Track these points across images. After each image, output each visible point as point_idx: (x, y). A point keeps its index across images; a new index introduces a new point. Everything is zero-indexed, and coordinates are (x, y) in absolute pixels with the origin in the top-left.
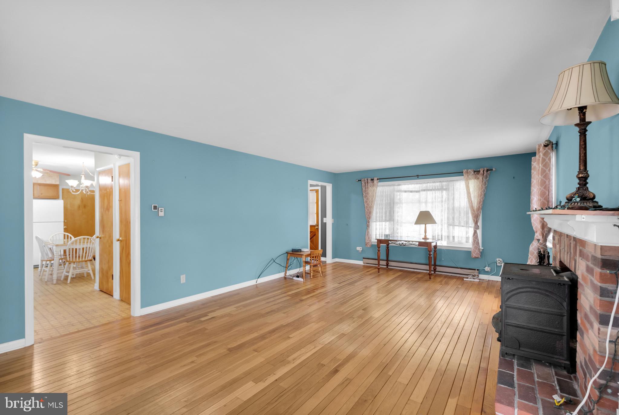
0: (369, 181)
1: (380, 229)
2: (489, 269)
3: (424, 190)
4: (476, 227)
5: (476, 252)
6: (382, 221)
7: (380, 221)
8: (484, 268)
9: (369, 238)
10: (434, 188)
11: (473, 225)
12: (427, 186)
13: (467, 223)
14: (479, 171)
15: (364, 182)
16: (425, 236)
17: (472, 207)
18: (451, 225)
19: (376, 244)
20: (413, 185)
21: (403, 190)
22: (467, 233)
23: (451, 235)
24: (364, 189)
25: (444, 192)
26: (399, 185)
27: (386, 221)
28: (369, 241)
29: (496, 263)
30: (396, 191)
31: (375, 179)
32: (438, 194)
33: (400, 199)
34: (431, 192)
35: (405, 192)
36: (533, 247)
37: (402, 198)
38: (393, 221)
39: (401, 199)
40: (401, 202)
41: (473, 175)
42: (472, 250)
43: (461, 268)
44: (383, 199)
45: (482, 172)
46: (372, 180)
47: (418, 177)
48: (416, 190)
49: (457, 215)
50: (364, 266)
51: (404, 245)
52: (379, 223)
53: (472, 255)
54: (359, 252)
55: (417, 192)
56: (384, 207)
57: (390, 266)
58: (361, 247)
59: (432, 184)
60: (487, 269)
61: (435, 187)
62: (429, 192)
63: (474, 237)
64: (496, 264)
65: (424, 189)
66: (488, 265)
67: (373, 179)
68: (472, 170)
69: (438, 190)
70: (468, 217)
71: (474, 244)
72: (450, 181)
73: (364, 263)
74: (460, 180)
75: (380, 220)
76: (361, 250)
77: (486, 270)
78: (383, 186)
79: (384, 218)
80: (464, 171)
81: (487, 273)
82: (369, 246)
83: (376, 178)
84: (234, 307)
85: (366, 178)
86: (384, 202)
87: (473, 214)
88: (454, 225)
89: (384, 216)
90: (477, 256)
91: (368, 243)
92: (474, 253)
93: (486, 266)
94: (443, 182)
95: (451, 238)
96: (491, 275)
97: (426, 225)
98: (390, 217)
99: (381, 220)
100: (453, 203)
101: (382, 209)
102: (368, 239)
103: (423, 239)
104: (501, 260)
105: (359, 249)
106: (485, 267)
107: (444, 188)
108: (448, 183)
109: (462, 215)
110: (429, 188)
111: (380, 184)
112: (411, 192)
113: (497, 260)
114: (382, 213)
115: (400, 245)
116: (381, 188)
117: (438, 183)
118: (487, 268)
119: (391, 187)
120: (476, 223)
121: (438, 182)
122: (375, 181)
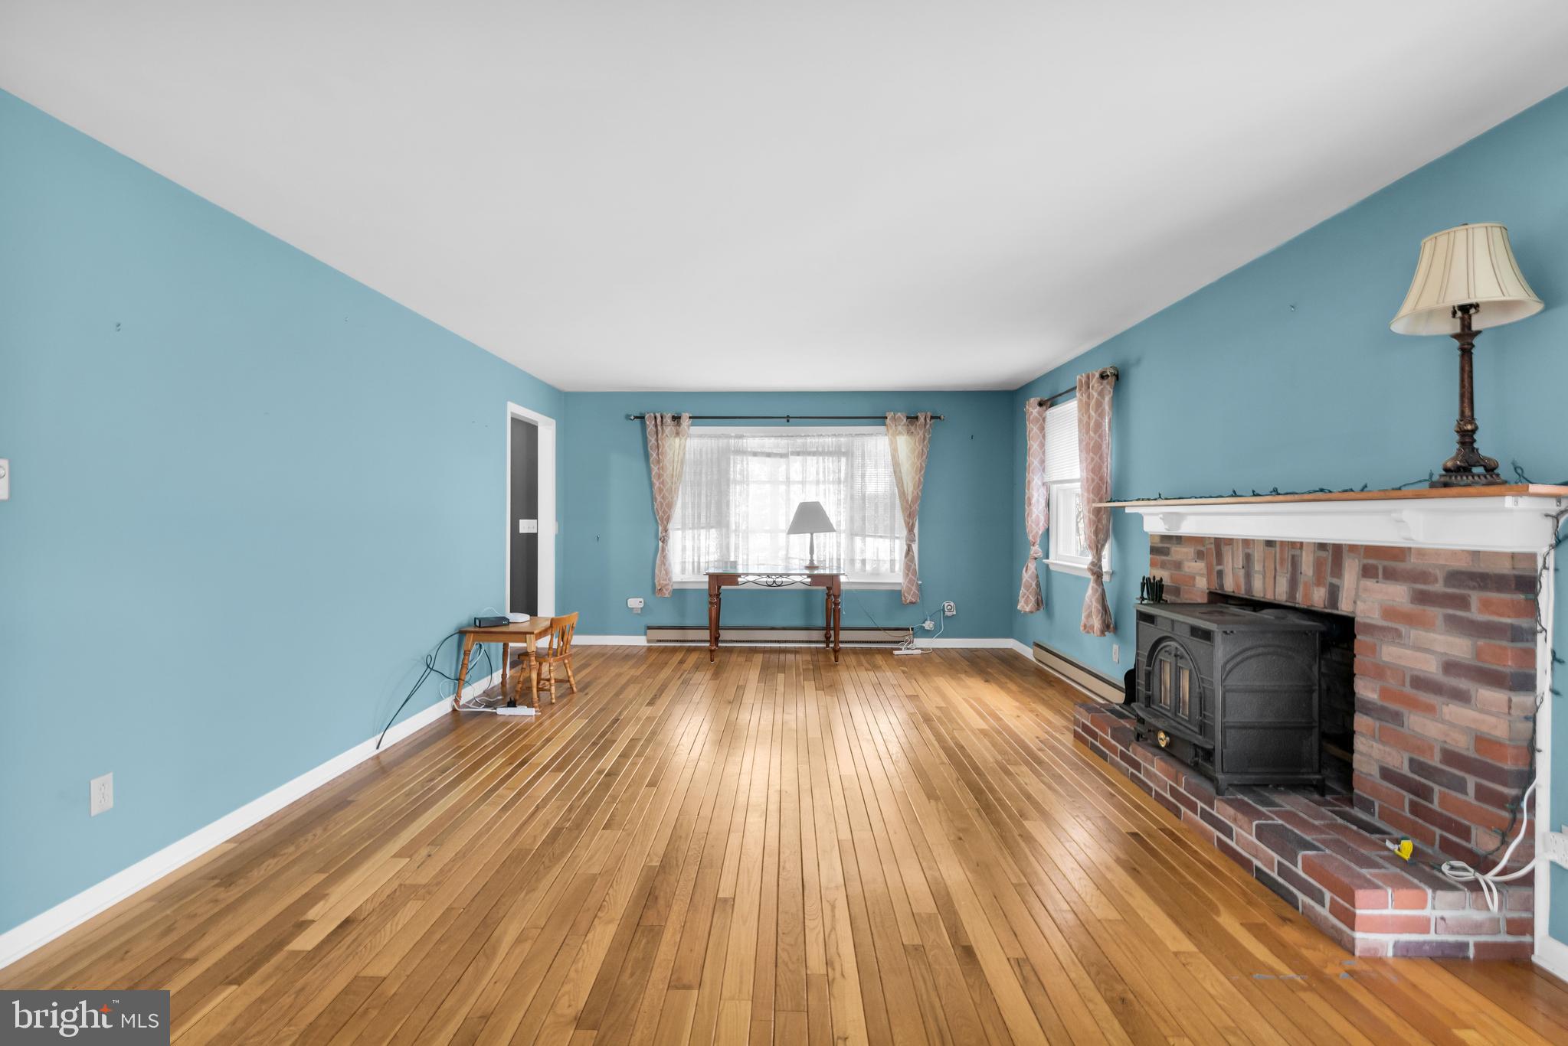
0: (668, 420)
1: (693, 550)
2: (931, 626)
3: (798, 454)
4: (910, 540)
5: (912, 590)
6: (700, 527)
7: (693, 528)
8: (924, 625)
9: (667, 573)
10: (820, 449)
11: (905, 533)
12: (804, 445)
13: (892, 529)
14: (917, 418)
15: (653, 422)
16: (812, 561)
17: (903, 494)
18: (857, 535)
19: (706, 587)
20: (773, 439)
21: (749, 450)
22: (892, 551)
23: (858, 557)
24: (652, 440)
25: (843, 460)
26: (741, 437)
27: (709, 527)
28: (668, 582)
29: (944, 611)
30: (733, 452)
31: (685, 416)
32: (829, 463)
33: (742, 472)
34: (815, 458)
35: (755, 454)
36: (1030, 572)
37: (747, 470)
38: (728, 526)
39: (745, 473)
40: (745, 481)
41: (904, 425)
42: (904, 587)
43: (885, 629)
44: (701, 471)
45: (922, 419)
46: (677, 419)
47: (788, 421)
48: (781, 451)
49: (869, 512)
50: (650, 649)
51: (779, 586)
52: (691, 531)
53: (903, 598)
54: (635, 612)
55: (782, 456)
56: (704, 492)
57: (725, 641)
58: (641, 600)
59: (817, 440)
60: (928, 625)
61: (823, 447)
62: (809, 458)
63: (908, 558)
64: (944, 614)
65: (798, 450)
66: (930, 617)
67: (680, 418)
68: (905, 414)
69: (830, 454)
70: (893, 517)
71: (908, 575)
72: (856, 435)
73: (649, 641)
74: (877, 434)
75: (693, 524)
76: (642, 605)
77: (927, 627)
78: (701, 436)
79: (703, 520)
80: (890, 415)
81: (927, 634)
82: (667, 595)
83: (688, 415)
84: (395, 856)
85: (658, 412)
86: (704, 479)
87: (904, 509)
88: (864, 536)
89: (703, 514)
90: (914, 600)
91: (667, 585)
92: (909, 594)
93: (926, 620)
94: (840, 435)
95: (858, 565)
96: (937, 637)
97: (812, 534)
98: (718, 518)
99: (696, 525)
100: (863, 486)
101: (700, 495)
102: (665, 577)
103: (807, 568)
104: (952, 604)
105: (635, 603)
106: (924, 623)
107: (843, 450)
108: (851, 438)
109: (881, 511)
110: (809, 450)
111: (695, 430)
112: (769, 455)
113: (946, 605)
114: (699, 506)
115: (770, 586)
116: (696, 441)
117: (830, 439)
118: (928, 623)
119: (721, 440)
120: (911, 530)
121: (829, 436)
122: (685, 422)
